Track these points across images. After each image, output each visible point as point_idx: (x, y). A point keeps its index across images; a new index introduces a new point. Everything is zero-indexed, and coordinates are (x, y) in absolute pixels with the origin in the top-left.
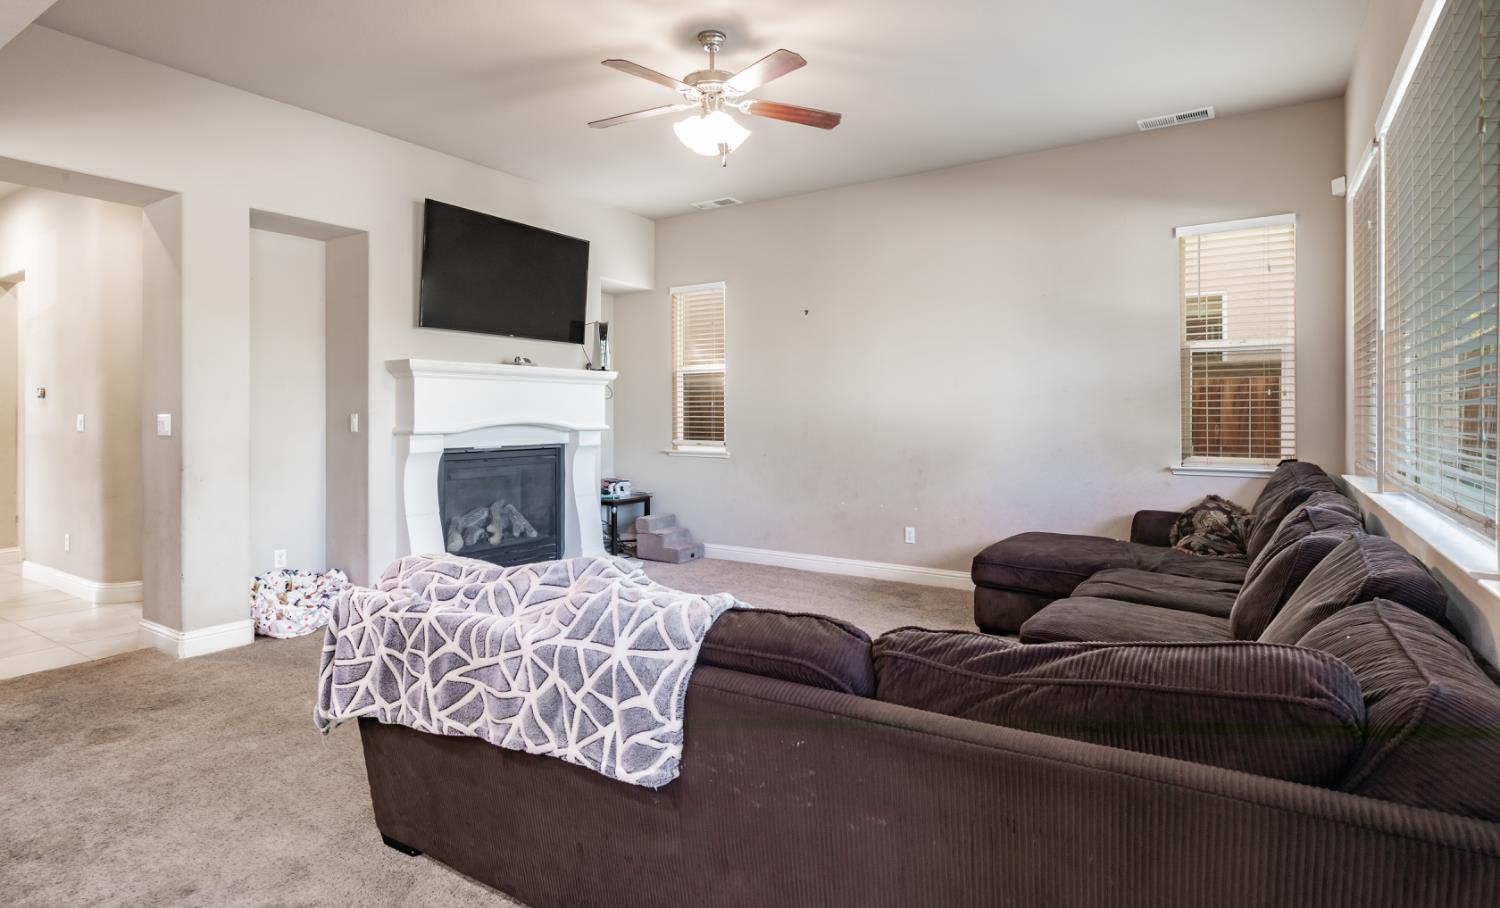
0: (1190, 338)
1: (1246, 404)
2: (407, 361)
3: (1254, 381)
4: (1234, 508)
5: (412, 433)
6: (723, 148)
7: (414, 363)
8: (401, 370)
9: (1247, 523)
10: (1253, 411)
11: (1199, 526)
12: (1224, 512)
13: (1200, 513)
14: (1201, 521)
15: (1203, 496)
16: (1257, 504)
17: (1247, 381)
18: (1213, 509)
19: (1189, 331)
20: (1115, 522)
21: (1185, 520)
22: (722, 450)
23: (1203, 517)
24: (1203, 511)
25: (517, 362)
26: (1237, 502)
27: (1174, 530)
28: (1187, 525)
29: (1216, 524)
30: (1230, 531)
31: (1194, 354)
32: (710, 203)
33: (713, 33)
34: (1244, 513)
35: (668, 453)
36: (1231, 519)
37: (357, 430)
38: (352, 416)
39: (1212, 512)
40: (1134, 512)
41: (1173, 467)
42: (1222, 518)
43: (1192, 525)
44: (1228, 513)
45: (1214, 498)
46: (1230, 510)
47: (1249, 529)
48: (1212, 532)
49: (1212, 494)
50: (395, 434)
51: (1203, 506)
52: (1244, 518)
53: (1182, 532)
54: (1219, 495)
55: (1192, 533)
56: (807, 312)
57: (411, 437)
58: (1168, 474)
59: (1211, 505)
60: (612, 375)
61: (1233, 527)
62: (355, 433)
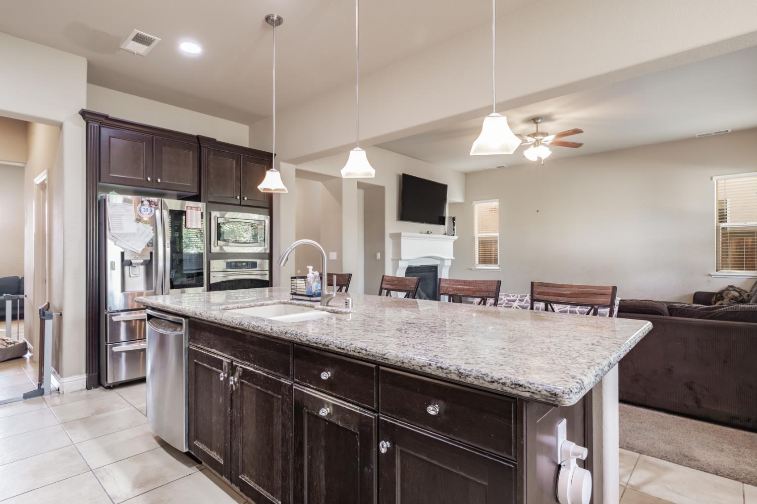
0: (721, 222)
1: (743, 248)
2: (401, 233)
3: (746, 239)
4: (741, 290)
5: (401, 259)
6: (539, 159)
7: (403, 234)
8: (397, 237)
9: (748, 296)
10: (746, 252)
11: (726, 297)
12: (738, 292)
13: (726, 292)
14: (727, 295)
15: (727, 286)
16: (753, 288)
17: (743, 239)
18: (732, 290)
19: (720, 219)
20: (685, 296)
21: (719, 295)
22: (498, 268)
23: (728, 293)
24: (728, 291)
25: (428, 233)
26: (743, 288)
27: (714, 299)
28: (720, 297)
29: (734, 296)
30: (740, 299)
31: (722, 228)
32: (495, 167)
33: (538, 118)
34: (746, 292)
35: (471, 269)
36: (741, 295)
37: (379, 258)
38: (377, 253)
39: (732, 292)
40: (694, 292)
41: (711, 274)
42: (737, 294)
43: (722, 297)
44: (739, 292)
45: (732, 286)
46: (739, 291)
47: (749, 298)
48: (732, 299)
49: (731, 285)
50: (392, 260)
51: (727, 289)
52: (747, 294)
53: (717, 300)
54: (734, 285)
55: (723, 300)
56: (538, 211)
57: (400, 261)
58: (709, 277)
59: (731, 289)
60: (456, 237)
61: (742, 297)
62: (378, 260)
